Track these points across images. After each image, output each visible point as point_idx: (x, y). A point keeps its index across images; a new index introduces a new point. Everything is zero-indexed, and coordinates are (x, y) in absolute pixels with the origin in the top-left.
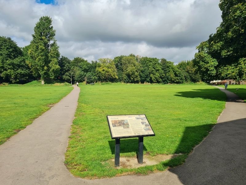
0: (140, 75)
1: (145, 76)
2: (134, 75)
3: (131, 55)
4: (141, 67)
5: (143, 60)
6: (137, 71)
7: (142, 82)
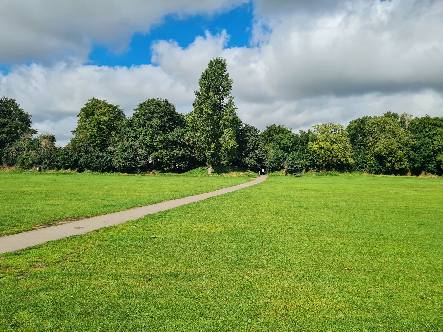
0: (409, 157)
1: (422, 160)
2: (393, 157)
3: (388, 115)
4: (411, 138)
5: (417, 123)
6: (400, 148)
7: (416, 172)
